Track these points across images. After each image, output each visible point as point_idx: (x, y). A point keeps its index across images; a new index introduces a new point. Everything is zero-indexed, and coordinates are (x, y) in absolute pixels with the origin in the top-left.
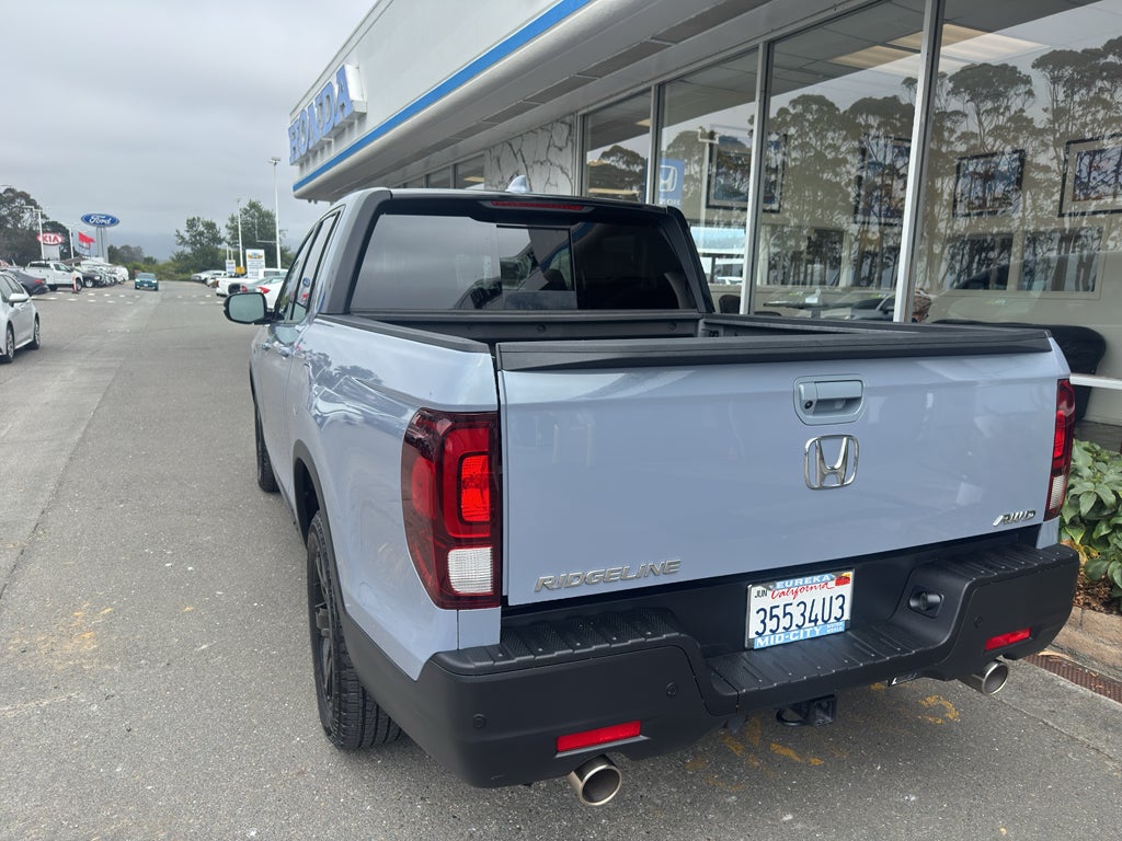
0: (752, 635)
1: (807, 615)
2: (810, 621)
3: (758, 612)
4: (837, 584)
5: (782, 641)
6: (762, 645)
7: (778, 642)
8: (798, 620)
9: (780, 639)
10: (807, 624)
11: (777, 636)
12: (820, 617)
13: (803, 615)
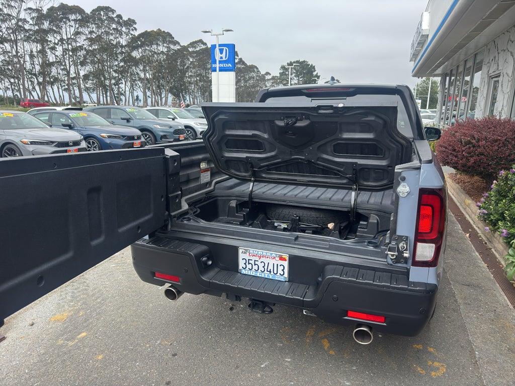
0: (240, 267)
1: (266, 267)
2: (267, 271)
3: (243, 259)
4: (280, 260)
5: (254, 274)
6: (245, 273)
7: (252, 274)
8: (261, 268)
9: (253, 273)
10: (266, 272)
11: (251, 272)
12: (272, 271)
13: (263, 267)
